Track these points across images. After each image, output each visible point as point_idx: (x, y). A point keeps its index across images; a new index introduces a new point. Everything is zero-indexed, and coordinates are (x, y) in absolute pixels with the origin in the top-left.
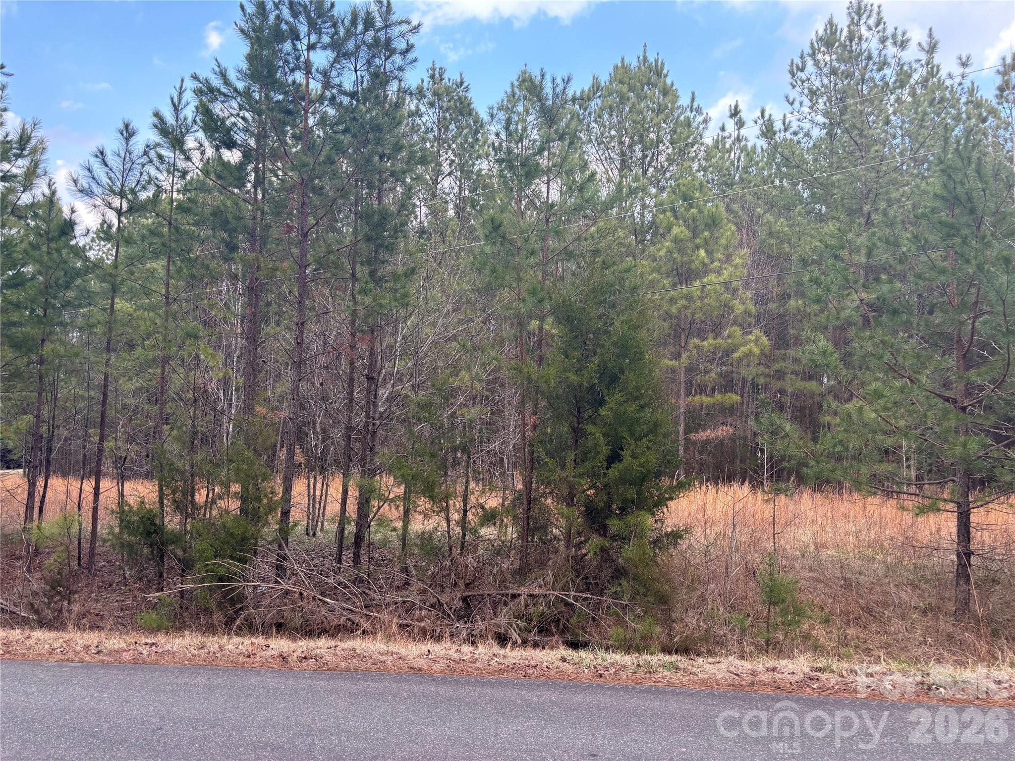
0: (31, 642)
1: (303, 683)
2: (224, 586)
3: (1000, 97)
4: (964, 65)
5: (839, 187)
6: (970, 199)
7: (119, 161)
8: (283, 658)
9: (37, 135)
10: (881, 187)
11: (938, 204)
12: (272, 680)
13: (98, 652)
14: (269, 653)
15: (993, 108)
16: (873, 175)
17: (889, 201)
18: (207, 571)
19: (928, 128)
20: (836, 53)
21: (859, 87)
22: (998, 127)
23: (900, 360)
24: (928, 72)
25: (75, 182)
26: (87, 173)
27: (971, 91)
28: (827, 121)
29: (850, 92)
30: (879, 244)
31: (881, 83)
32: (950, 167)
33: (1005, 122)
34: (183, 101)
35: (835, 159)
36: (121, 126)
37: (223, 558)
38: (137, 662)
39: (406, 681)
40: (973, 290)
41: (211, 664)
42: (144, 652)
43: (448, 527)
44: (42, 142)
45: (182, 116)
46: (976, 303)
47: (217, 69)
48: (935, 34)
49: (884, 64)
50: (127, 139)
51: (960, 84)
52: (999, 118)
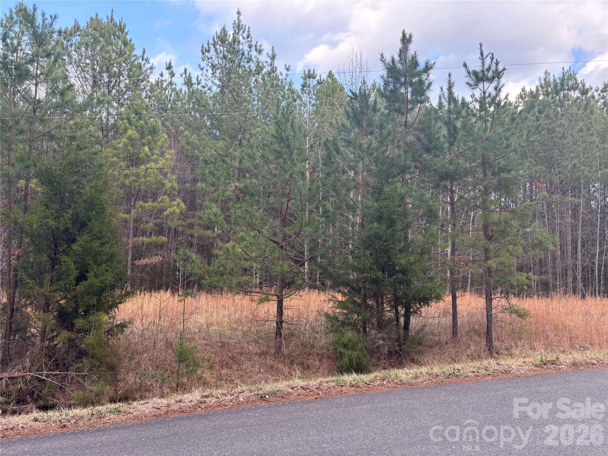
3: (302, 90)
4: (288, 70)
5: (226, 122)
6: (288, 140)
10: (247, 126)
11: (274, 140)
15: (299, 95)
16: (243, 119)
17: (251, 134)
19: (270, 99)
20: (226, 47)
21: (238, 69)
22: (301, 105)
23: (254, 220)
24: (271, 69)
27: (290, 84)
28: (221, 84)
29: (233, 71)
30: (245, 157)
31: (248, 69)
32: (279, 121)
33: (304, 103)
35: (224, 106)
40: (288, 187)
46: (289, 193)
48: (275, 50)
49: (249, 60)
51: (285, 79)
52: (302, 101)
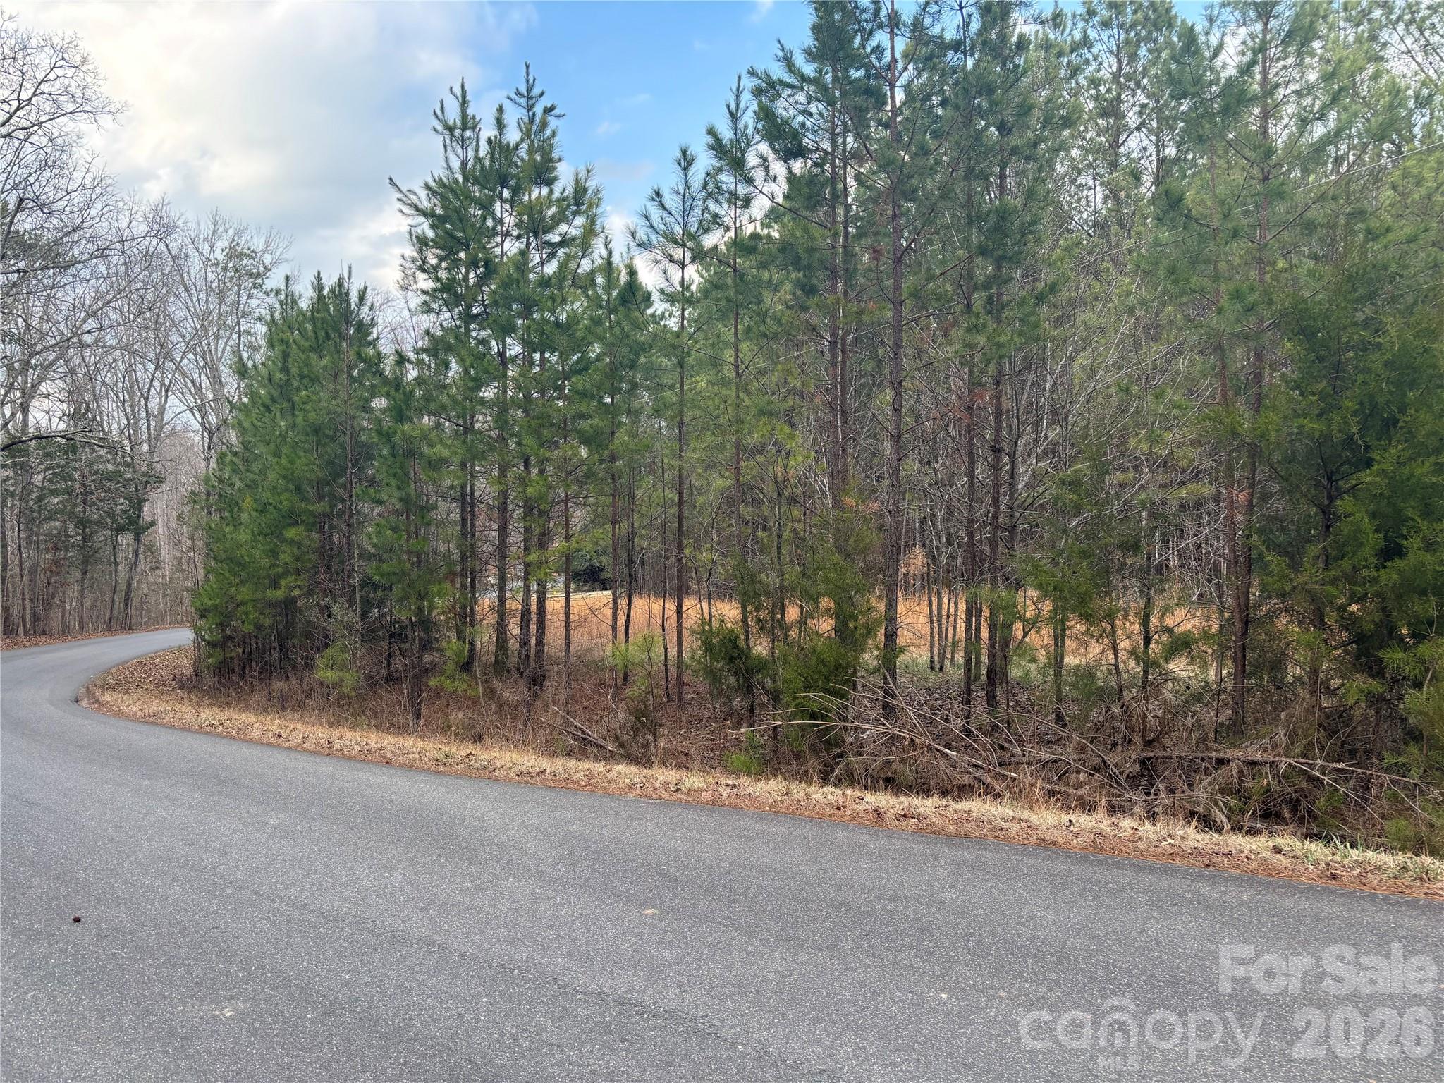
0: (612, 775)
1: (898, 844)
2: (817, 725)
7: (678, 198)
8: (878, 813)
9: (591, 184)
12: (862, 837)
13: (677, 791)
14: (863, 807)
18: (796, 706)
25: (633, 235)
26: (644, 222)
34: (742, 106)
36: (678, 154)
37: (815, 690)
38: (716, 804)
39: (1031, 855)
41: (793, 813)
42: (725, 794)
43: (1116, 658)
44: (597, 192)
45: (741, 125)
47: (781, 54)
50: (686, 170)
